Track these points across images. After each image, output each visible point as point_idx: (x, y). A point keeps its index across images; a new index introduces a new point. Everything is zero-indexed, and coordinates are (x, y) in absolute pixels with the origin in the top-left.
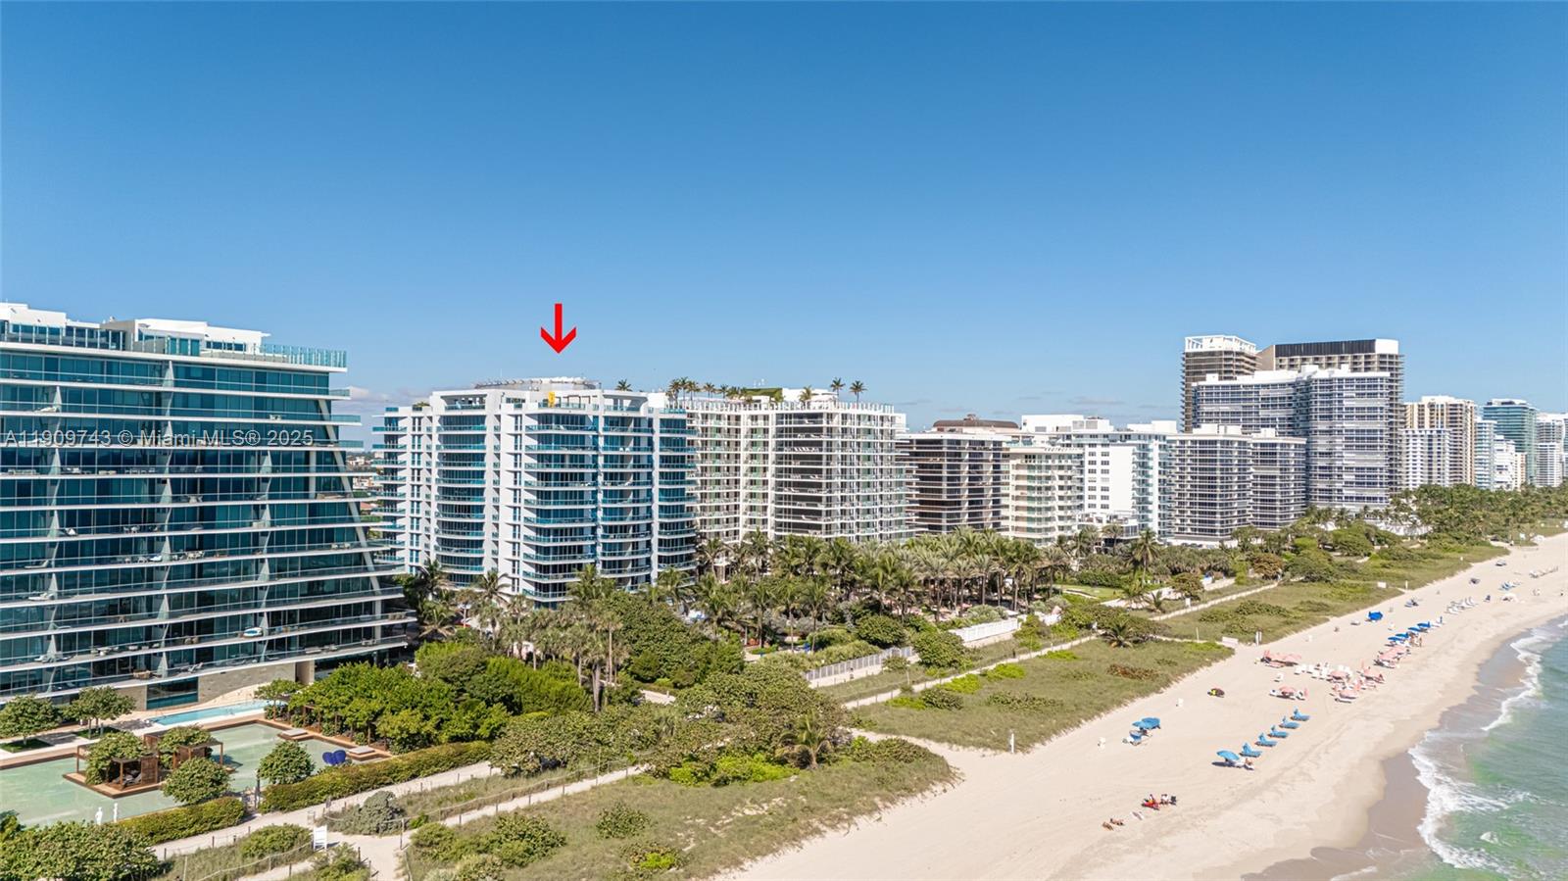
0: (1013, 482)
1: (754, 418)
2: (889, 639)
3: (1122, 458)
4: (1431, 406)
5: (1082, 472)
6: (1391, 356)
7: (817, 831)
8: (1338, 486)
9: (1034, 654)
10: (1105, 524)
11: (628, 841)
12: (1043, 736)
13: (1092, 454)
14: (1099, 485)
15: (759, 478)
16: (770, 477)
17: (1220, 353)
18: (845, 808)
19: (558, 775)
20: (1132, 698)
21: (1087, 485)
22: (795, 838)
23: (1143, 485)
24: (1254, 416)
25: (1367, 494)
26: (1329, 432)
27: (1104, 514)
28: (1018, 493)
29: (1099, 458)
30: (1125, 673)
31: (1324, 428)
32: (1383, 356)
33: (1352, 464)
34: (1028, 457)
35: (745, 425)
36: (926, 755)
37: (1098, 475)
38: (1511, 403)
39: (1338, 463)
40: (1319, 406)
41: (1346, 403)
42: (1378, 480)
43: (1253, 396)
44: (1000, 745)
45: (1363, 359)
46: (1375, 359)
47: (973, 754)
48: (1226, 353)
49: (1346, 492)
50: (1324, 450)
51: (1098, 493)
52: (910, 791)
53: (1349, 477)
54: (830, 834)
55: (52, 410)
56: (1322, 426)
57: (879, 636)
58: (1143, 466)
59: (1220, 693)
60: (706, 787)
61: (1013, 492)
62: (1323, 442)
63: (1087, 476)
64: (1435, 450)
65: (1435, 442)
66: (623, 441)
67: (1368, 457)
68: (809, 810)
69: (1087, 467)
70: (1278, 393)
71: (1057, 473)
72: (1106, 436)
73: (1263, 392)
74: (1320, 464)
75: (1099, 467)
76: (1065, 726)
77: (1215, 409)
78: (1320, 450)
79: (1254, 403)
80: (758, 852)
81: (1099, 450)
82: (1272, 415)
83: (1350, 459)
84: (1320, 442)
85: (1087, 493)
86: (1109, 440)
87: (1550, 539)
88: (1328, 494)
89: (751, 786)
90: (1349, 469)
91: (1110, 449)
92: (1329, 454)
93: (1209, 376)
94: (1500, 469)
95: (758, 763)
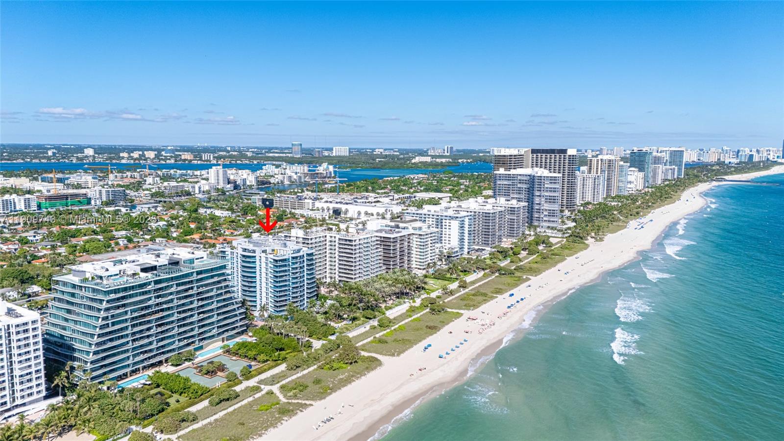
0: (415, 242)
1: (331, 237)
2: (372, 317)
3: (455, 224)
4: (602, 160)
5: (442, 228)
6: (573, 156)
7: (354, 381)
8: (542, 216)
9: (410, 319)
10: (447, 250)
11: (320, 386)
12: (404, 351)
13: (445, 222)
14: (448, 233)
15: (333, 256)
16: (336, 255)
17: (507, 156)
18: (360, 374)
19: (300, 369)
20: (428, 337)
21: (444, 233)
22: (350, 383)
23: (462, 234)
24: (516, 186)
25: (551, 220)
26: (540, 196)
27: (448, 246)
28: (417, 253)
29: (448, 224)
30: (429, 328)
31: (538, 194)
32: (570, 156)
33: (547, 208)
34: (420, 235)
35: (328, 239)
36: (376, 359)
37: (447, 230)
38: (641, 150)
39: (542, 208)
40: (537, 186)
41: (546, 186)
42: (556, 214)
43: (516, 178)
44: (393, 355)
45: (563, 157)
46: (567, 157)
47: (388, 357)
48: (510, 156)
49: (545, 219)
50: (538, 202)
51: (447, 236)
52: (373, 370)
53: (546, 213)
54: (357, 381)
55: (173, 289)
56: (537, 193)
57: (369, 316)
58: (462, 227)
59: (451, 332)
60: (331, 371)
61: (415, 246)
62: (538, 200)
63: (444, 230)
64: (596, 184)
65: (596, 180)
66: (296, 263)
67: (552, 206)
68: (353, 376)
69: (444, 227)
70: (525, 178)
71: (429, 239)
72: (450, 217)
73: (519, 177)
74: (536, 208)
75: (447, 227)
76: (409, 348)
77: (502, 183)
78: (537, 202)
79: (516, 181)
80: (344, 386)
81: (448, 221)
82: (522, 186)
83: (546, 206)
84: (537, 199)
85: (443, 236)
86: (451, 218)
87: (614, 234)
88: (538, 219)
89: (341, 370)
90: (546, 210)
91: (451, 221)
92: (540, 204)
93: (501, 169)
94: (630, 182)
95: (341, 364)
